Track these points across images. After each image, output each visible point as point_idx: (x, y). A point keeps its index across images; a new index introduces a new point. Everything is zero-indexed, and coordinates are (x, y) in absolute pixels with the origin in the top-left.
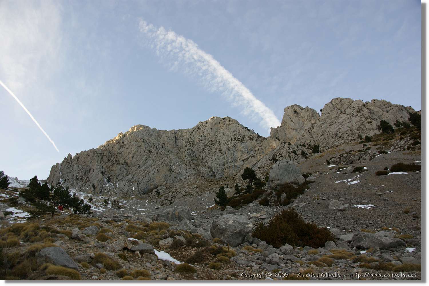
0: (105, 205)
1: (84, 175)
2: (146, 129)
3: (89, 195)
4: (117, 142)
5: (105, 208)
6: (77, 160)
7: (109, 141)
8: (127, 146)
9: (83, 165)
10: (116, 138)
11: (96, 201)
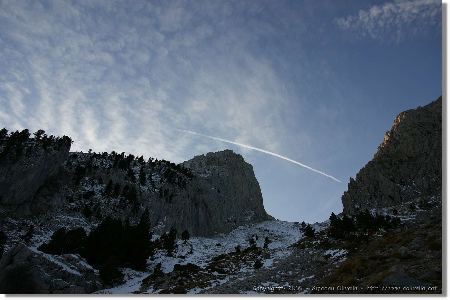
0: (414, 211)
1: (375, 190)
2: (410, 113)
3: (390, 208)
4: (389, 143)
5: (415, 214)
6: (361, 180)
7: (380, 147)
8: (401, 141)
9: (369, 181)
10: (386, 139)
11: (401, 211)
